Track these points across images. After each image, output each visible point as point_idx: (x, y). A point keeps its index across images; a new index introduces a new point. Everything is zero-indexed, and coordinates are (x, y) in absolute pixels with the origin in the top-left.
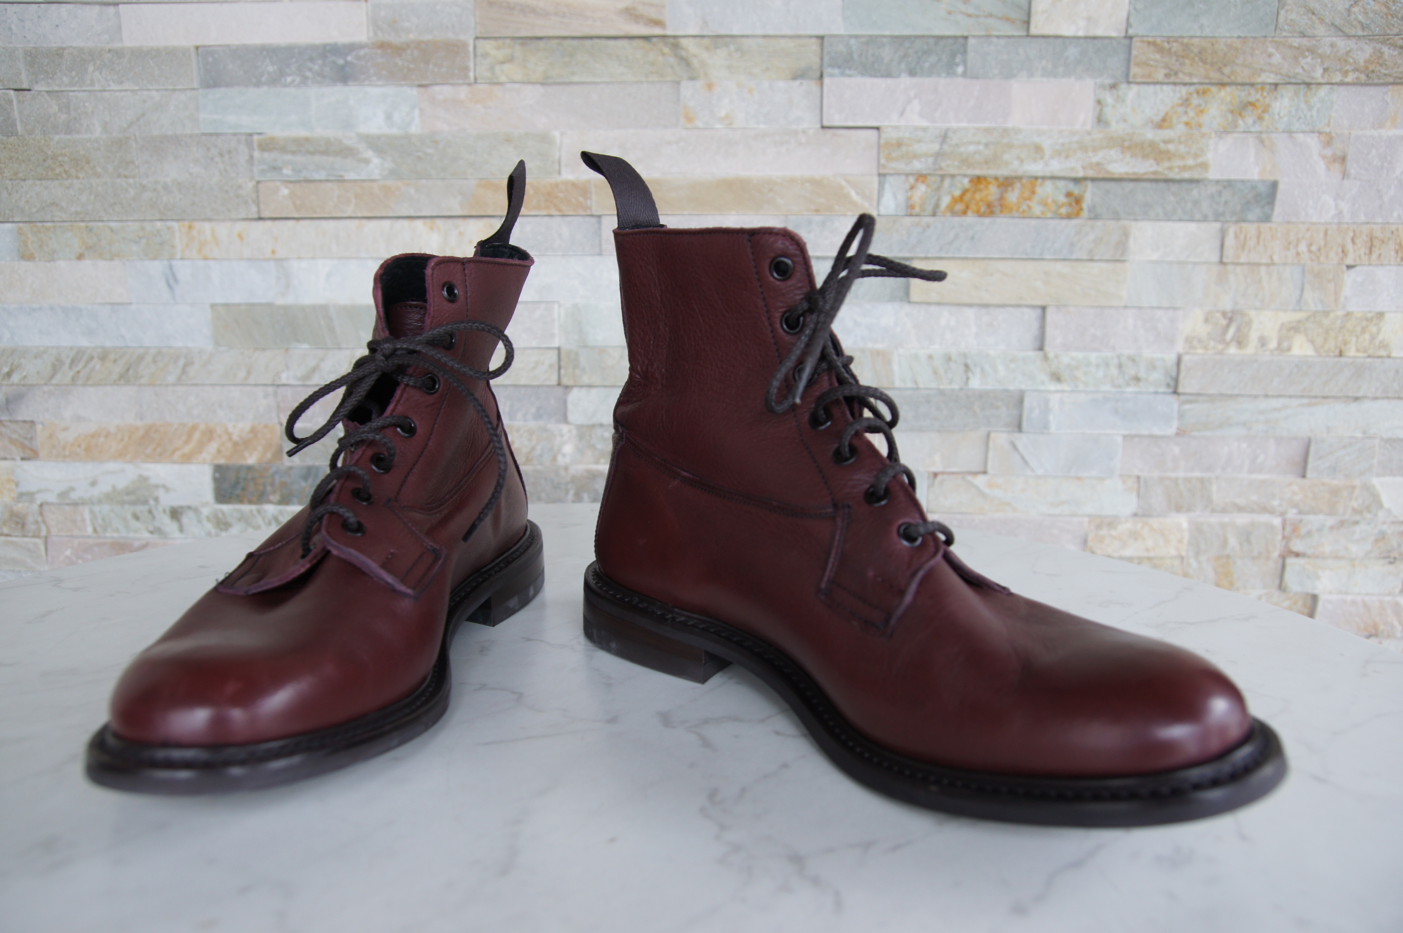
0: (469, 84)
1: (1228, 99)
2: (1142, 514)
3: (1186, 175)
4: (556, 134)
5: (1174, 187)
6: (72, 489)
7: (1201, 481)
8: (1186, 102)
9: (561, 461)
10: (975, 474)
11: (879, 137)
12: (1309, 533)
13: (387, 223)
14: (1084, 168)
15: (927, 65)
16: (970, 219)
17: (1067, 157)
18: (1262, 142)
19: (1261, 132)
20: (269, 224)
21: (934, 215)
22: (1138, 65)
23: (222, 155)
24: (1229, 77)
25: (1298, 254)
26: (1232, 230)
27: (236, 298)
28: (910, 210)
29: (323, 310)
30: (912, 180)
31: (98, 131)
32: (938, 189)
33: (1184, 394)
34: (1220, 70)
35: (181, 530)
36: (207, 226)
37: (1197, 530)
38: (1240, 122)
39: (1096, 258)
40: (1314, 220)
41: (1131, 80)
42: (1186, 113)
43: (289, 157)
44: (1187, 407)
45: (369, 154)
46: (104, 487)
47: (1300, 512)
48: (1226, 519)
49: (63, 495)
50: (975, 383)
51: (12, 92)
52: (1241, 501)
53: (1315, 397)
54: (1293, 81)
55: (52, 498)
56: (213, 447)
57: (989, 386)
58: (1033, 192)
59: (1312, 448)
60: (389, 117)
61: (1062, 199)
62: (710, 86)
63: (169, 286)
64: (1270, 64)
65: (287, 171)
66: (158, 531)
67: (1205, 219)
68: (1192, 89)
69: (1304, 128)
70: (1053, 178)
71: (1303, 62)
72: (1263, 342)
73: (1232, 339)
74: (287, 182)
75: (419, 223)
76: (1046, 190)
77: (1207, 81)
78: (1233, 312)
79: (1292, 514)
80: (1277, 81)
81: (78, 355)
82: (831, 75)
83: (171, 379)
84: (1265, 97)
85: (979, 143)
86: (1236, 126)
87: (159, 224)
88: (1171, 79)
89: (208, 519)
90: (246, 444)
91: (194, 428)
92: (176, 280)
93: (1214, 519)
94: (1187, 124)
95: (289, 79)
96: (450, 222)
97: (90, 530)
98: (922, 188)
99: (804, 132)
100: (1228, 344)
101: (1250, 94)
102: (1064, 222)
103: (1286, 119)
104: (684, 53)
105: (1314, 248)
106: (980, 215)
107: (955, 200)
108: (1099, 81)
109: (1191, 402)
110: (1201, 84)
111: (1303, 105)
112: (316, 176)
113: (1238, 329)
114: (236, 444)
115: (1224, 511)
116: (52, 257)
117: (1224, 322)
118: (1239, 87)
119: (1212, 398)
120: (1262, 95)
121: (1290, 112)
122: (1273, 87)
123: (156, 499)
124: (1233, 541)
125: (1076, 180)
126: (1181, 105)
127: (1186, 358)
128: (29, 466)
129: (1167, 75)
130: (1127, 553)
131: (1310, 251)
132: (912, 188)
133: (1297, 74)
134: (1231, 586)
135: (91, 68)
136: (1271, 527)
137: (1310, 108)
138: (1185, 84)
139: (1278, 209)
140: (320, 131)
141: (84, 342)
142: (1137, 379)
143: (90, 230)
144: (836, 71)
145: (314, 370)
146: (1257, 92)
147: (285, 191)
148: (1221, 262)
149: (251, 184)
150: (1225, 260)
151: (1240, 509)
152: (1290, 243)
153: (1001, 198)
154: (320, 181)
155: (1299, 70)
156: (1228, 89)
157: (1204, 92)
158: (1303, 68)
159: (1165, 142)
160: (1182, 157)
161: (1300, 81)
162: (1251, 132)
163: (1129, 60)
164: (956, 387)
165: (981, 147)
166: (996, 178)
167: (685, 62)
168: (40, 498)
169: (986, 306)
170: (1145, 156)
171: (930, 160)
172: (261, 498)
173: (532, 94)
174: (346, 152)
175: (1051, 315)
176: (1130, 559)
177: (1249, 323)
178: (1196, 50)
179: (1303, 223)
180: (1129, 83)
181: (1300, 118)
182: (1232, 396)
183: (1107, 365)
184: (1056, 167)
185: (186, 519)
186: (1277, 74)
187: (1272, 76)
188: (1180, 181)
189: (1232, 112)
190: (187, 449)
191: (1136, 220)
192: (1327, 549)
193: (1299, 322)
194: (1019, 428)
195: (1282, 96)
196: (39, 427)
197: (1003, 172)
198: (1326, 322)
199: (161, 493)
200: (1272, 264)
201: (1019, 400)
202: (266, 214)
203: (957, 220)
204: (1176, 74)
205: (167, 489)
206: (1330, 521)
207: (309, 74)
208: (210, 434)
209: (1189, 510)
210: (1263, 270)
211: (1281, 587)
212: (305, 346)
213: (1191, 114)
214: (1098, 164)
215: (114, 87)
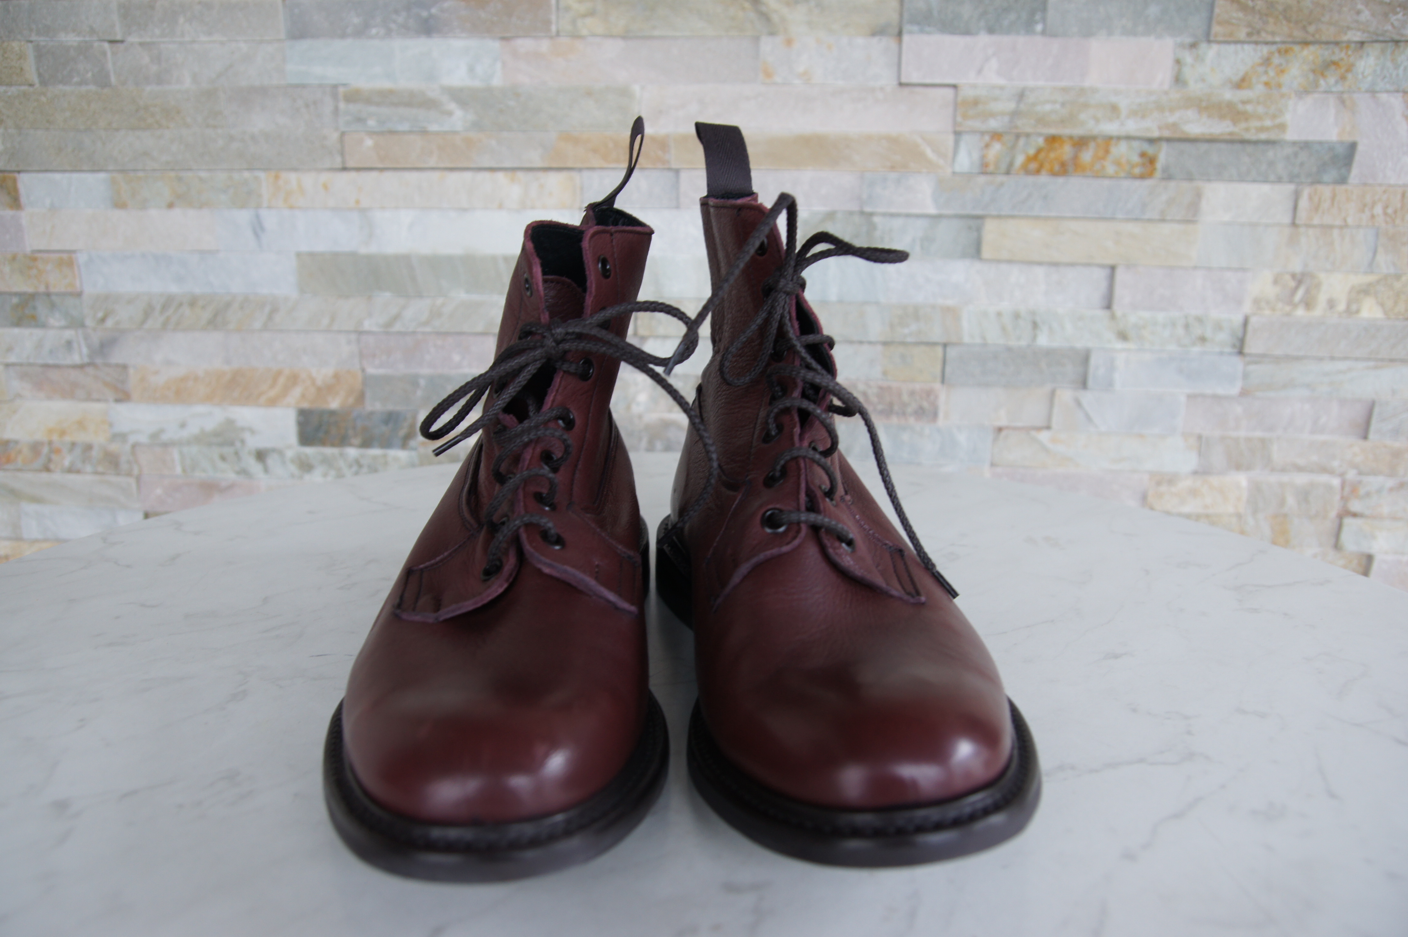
0: (551, 38)
1: (1311, 58)
2: (1202, 472)
3: (1263, 136)
4: (636, 88)
5: (1250, 149)
6: (162, 431)
7: (1263, 441)
8: (1267, 61)
9: (636, 409)
10: (1039, 429)
11: (956, 95)
12: (1368, 495)
13: (468, 175)
14: (1160, 128)
15: (1006, 23)
16: (1044, 178)
17: (1143, 117)
18: (1343, 102)
19: (1342, 93)
20: (353, 175)
21: (1008, 173)
22: (1219, 23)
23: (307, 106)
24: (1313, 36)
25: (1373, 217)
26: (1306, 192)
27: (321, 247)
28: (984, 168)
29: (405, 260)
30: (987, 138)
31: (187, 83)
32: (1013, 147)
33: (1250, 355)
34: (1304, 28)
35: (266, 470)
36: (293, 176)
37: (1256, 489)
38: (1322, 82)
39: (1168, 218)
40: (1392, 182)
41: (1212, 38)
42: (1266, 72)
43: (373, 109)
44: (1252, 368)
45: (452, 106)
46: (193, 429)
47: (1360, 473)
48: (1285, 478)
49: (155, 435)
50: (1043, 341)
51: (106, 45)
52: (1301, 462)
53: (1382, 360)
54: (1381, 38)
55: (143, 439)
56: (297, 392)
57: (1057, 343)
58: (1107, 152)
59: (1376, 411)
60: (471, 70)
61: (1136, 159)
62: (789, 42)
63: (257, 235)
64: (1357, 21)
65: (372, 123)
66: (244, 472)
67: (1279, 180)
68: (1274, 48)
69: (1388, 87)
70: (1129, 138)
71: (1393, 18)
72: (1331, 304)
73: (1301, 301)
74: (371, 133)
75: (500, 176)
76: (1121, 150)
77: (1290, 40)
78: (1303, 274)
79: (1351, 475)
80: (1363, 39)
81: (169, 302)
82: (911, 32)
83: (258, 325)
84: (1349, 56)
85: (1054, 102)
86: (1316, 85)
87: (246, 174)
88: (1254, 38)
89: (293, 461)
90: (328, 389)
91: (279, 373)
92: (262, 229)
93: (1273, 479)
94: (1267, 84)
95: (374, 31)
96: (531, 175)
97: (179, 470)
98: (997, 147)
99: (882, 89)
100: (1295, 306)
101: (1333, 53)
102: (1137, 183)
103: (1370, 78)
104: (764, 9)
105: (1390, 211)
106: (1054, 174)
107: (1030, 159)
108: (1179, 40)
109: (1256, 363)
110: (1283, 42)
111: (1389, 64)
112: (401, 128)
113: (1307, 291)
114: (319, 389)
115: (1283, 470)
116: (144, 205)
117: (1293, 284)
118: (1323, 46)
119: (1277, 360)
120: (1346, 54)
121: (1375, 71)
122: (1359, 45)
123: (243, 442)
124: (1291, 501)
125: (1151, 141)
126: (1261, 65)
127: (1253, 320)
128: (122, 409)
129: (1249, 34)
130: (1186, 509)
131: (1385, 214)
132: (987, 146)
133: (1386, 31)
134: (1286, 544)
135: (181, 20)
136: (1329, 488)
137: (1397, 67)
138: (1267, 43)
139: (1355, 171)
140: (405, 83)
141: (174, 289)
142: (1203, 339)
143: (180, 179)
144: (915, 28)
145: (396, 318)
146: (1341, 50)
147: (369, 142)
148: (1294, 224)
149: (335, 136)
150: (1297, 222)
151: (1299, 469)
152: (1365, 205)
153: (1075, 158)
154: (404, 133)
155: (1389, 27)
156: (1312, 48)
157: (1286, 51)
158: (1392, 24)
159: (1244, 102)
160: (1260, 118)
161: (1387, 39)
162: (1331, 92)
163: (1210, 19)
164: (1023, 343)
165: (1058, 106)
166: (1071, 138)
167: (765, 17)
168: (132, 439)
169: (1055, 264)
170: (1222, 117)
171: (1006, 119)
172: (343, 441)
173: (613, 48)
174: (429, 104)
175: (1120, 275)
176: (1188, 516)
177: (1318, 286)
178: (1280, 8)
179: (1380, 185)
180: (1209, 41)
181: (1385, 77)
182: (1297, 359)
183: (1174, 325)
184: (1132, 126)
185: (272, 461)
186: (1364, 32)
187: (1359, 34)
188: (1256, 143)
189: (1314, 71)
190: (272, 393)
191: (1209, 180)
192: (1385, 510)
193: (1370, 285)
194: (1084, 384)
195: (1368, 55)
196: (131, 371)
197: (1078, 132)
198: (1397, 285)
199: (247, 436)
200: (1345, 226)
201: (1085, 358)
202: (350, 164)
203: (1030, 179)
204: (1258, 32)
205: (252, 431)
206: (1390, 483)
207: (393, 26)
208: (294, 379)
209: (1249, 468)
210: (1336, 232)
211: (1337, 546)
212: (387, 295)
213: (1272, 73)
214: (1175, 125)
215: (203, 38)
